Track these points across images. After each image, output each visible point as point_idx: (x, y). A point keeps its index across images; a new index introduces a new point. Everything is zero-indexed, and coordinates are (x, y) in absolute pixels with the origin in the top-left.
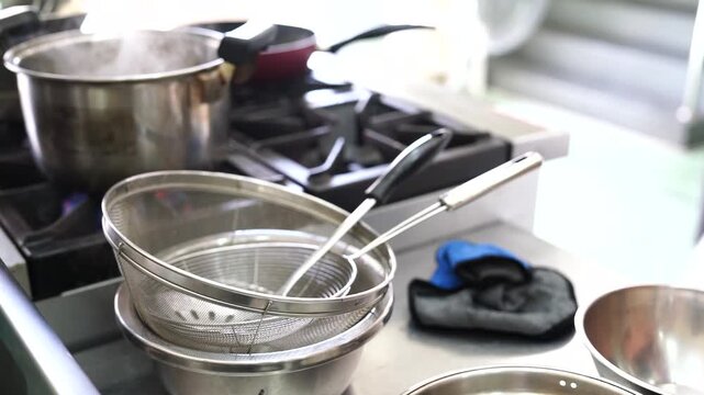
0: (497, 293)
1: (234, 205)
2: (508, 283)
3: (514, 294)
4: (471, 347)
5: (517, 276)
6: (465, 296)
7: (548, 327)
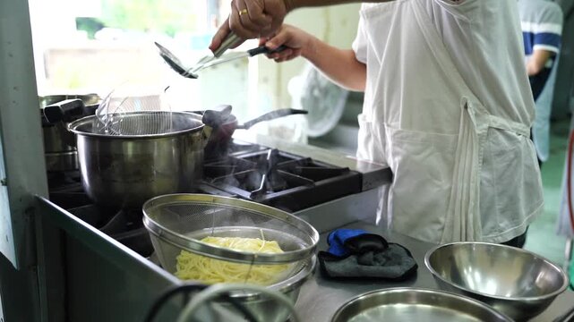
0: (370, 256)
1: (211, 212)
2: (375, 250)
3: (380, 256)
4: (361, 287)
5: (380, 245)
6: (353, 258)
7: (403, 273)
